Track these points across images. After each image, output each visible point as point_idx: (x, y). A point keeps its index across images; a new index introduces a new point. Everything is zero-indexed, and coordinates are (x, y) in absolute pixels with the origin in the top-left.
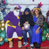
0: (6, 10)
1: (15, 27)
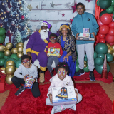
0: (25, 28)
1: (37, 53)
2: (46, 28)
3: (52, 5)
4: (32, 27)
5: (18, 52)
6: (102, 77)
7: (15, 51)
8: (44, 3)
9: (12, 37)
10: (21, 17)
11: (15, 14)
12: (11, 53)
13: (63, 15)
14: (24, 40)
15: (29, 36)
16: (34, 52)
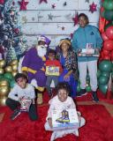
0: (20, 44)
1: (34, 72)
2: (44, 43)
3: (50, 17)
4: (28, 42)
5: (13, 70)
6: (106, 98)
7: (9, 69)
8: (41, 15)
9: (5, 54)
10: (15, 31)
11: (8, 28)
12: (5, 72)
13: (63, 28)
14: (19, 57)
15: (25, 52)
16: (30, 70)
